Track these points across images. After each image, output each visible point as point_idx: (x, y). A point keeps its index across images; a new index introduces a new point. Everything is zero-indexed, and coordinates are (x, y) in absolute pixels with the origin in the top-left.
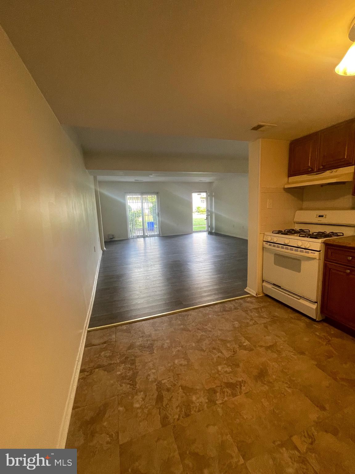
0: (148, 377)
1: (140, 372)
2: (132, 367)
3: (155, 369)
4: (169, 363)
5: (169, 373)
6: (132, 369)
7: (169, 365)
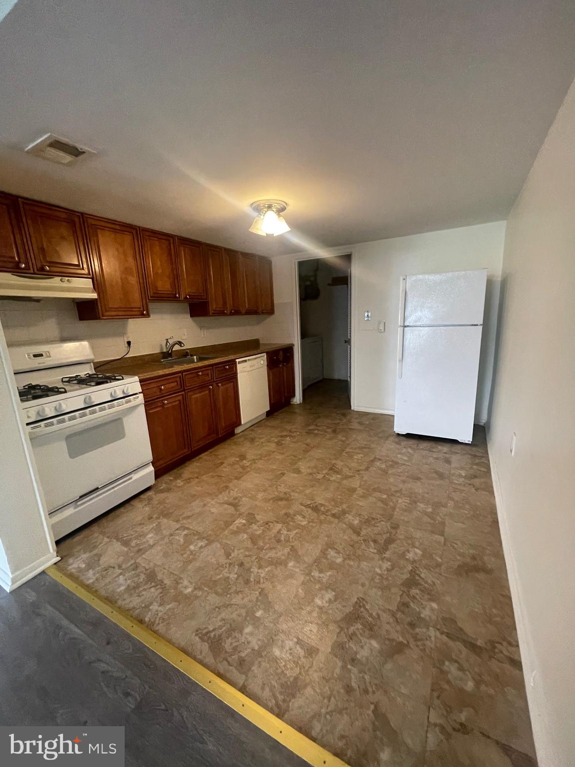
0: (390, 568)
1: (399, 583)
2: (408, 600)
3: (374, 571)
4: (350, 566)
5: (361, 554)
6: (408, 595)
7: (352, 563)
